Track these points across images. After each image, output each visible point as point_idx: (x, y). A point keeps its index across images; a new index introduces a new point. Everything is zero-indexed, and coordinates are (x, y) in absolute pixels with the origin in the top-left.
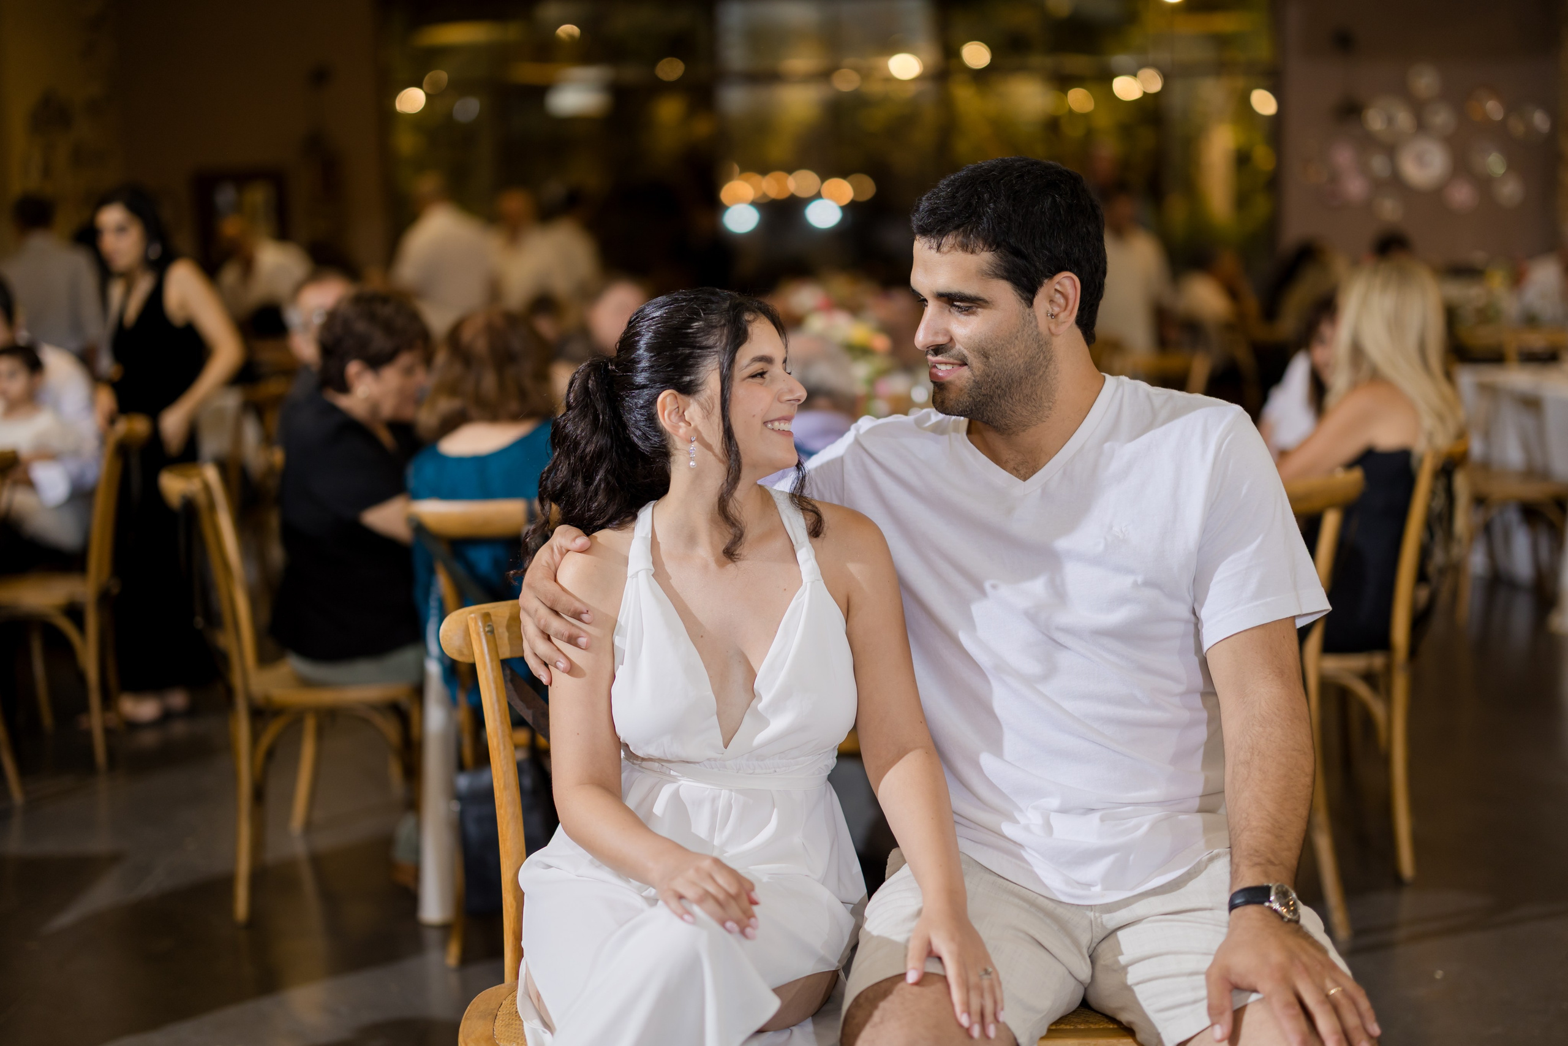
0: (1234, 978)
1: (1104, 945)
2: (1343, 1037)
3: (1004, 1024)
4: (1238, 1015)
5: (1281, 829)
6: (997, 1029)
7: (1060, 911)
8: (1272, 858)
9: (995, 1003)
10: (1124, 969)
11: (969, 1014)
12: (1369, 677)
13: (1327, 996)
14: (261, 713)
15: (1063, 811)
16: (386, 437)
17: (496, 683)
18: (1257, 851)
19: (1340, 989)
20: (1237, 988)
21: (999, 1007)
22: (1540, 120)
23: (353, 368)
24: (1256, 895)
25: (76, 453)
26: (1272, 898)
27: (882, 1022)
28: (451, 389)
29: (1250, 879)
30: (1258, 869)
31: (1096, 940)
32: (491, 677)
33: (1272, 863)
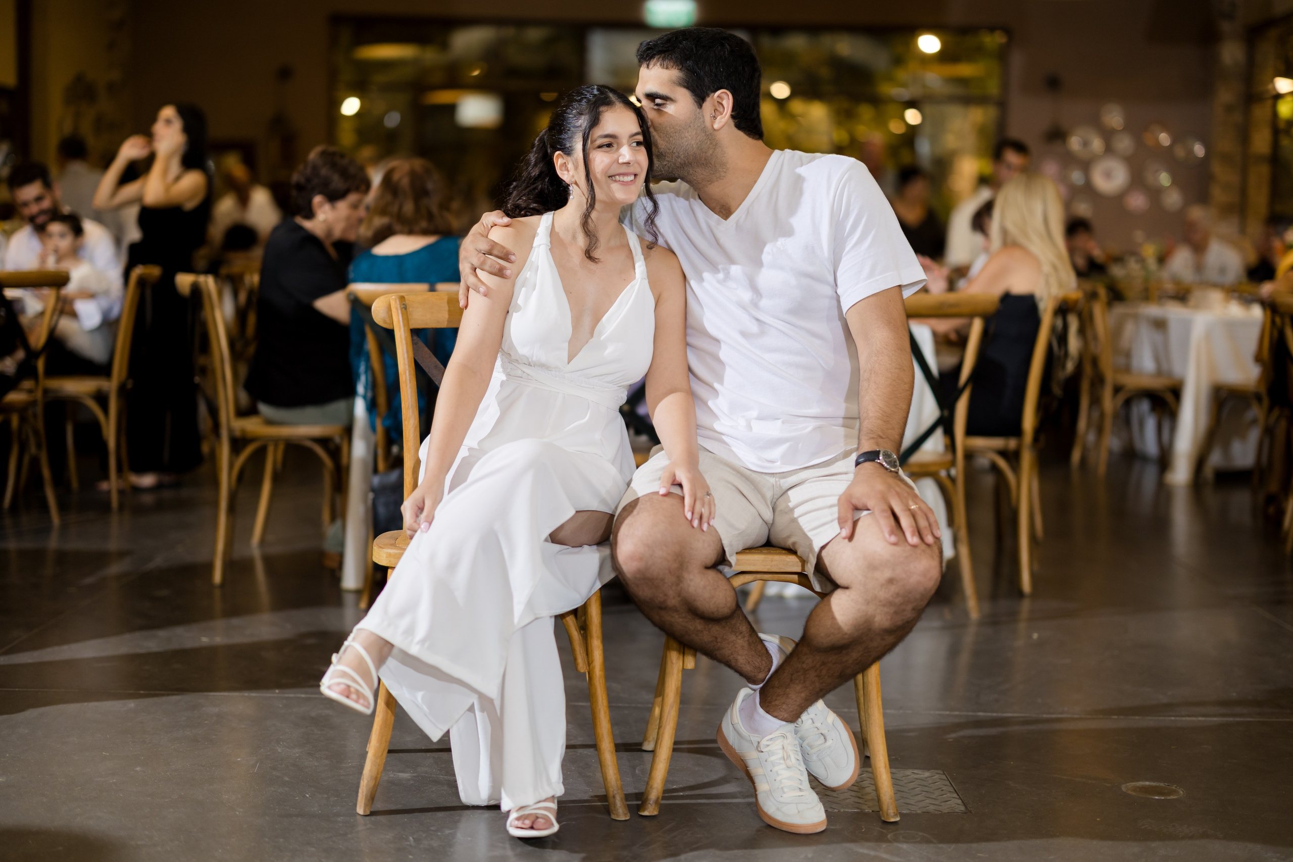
0: (855, 501)
1: (780, 499)
2: (916, 529)
3: (713, 526)
4: (855, 524)
5: (887, 417)
6: (708, 528)
7: (754, 475)
8: (882, 435)
9: (710, 513)
10: (792, 510)
11: (693, 513)
12: (1003, 453)
13: (910, 510)
14: (238, 443)
15: (760, 418)
16: (332, 251)
17: (406, 340)
18: (872, 431)
19: (917, 506)
20: (857, 509)
21: (712, 516)
22: (1199, 150)
23: (317, 199)
24: (871, 456)
25: (106, 293)
26: (881, 458)
27: (638, 514)
28: (382, 210)
29: (867, 447)
30: (872, 441)
31: (776, 497)
32: (403, 336)
33: (881, 437)
